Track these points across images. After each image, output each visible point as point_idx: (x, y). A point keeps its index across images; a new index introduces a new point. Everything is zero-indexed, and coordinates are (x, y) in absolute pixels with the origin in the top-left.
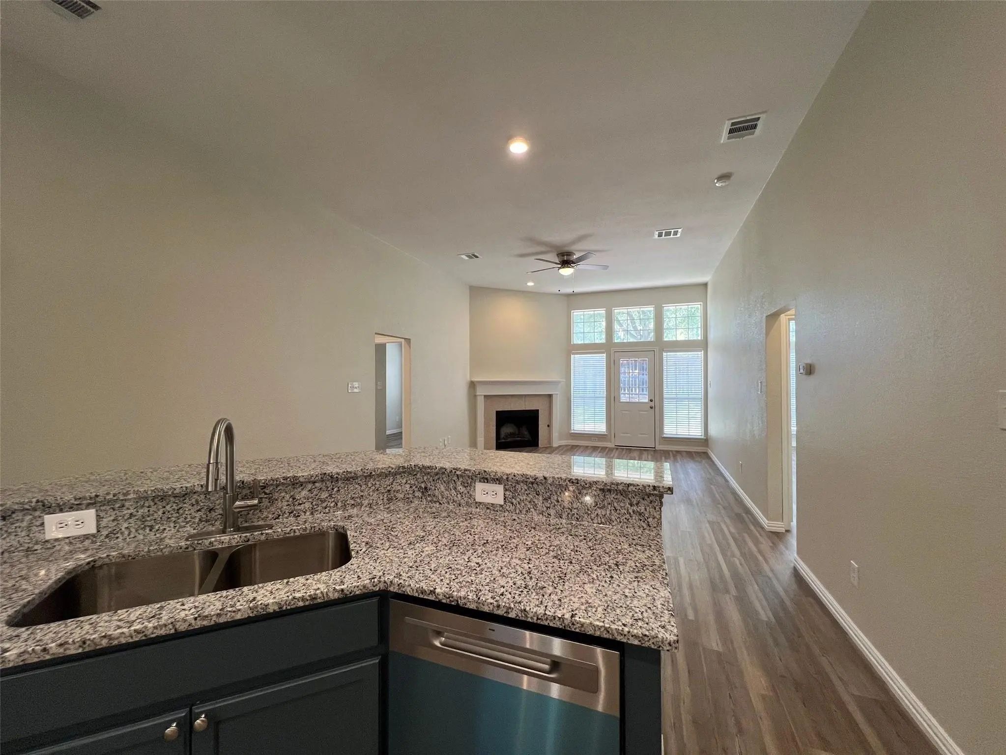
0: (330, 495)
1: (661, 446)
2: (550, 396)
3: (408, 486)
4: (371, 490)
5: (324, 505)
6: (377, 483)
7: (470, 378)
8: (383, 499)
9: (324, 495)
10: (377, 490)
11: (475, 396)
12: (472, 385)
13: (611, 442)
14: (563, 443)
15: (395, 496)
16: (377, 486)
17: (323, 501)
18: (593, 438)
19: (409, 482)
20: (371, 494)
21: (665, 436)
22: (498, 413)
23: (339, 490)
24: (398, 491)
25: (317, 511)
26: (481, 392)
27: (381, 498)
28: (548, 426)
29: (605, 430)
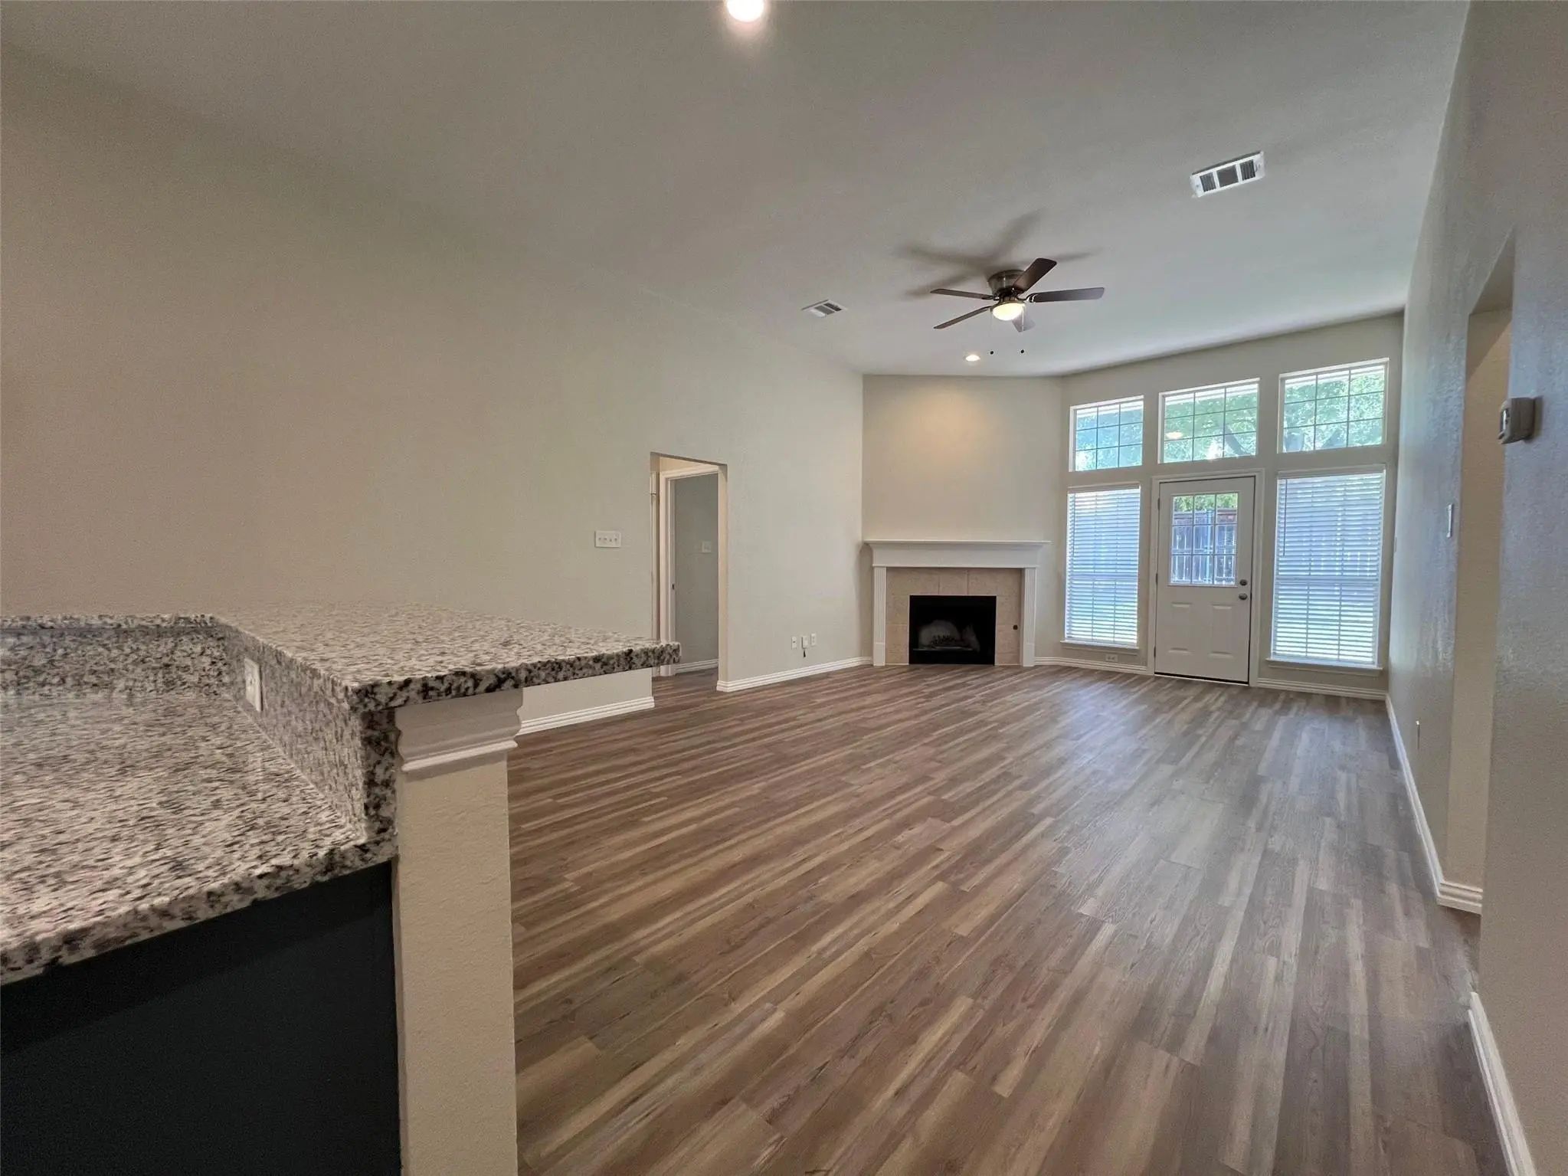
0: (51, 662)
1: (1263, 680)
2: (1020, 572)
3: (206, 661)
4: (130, 660)
5: (41, 679)
6: (143, 647)
7: (863, 537)
8: (155, 681)
9: (39, 661)
10: (143, 661)
11: (872, 568)
12: (866, 550)
13: (1146, 665)
14: (1047, 660)
15: (180, 678)
16: (142, 653)
17: (37, 672)
18: (1107, 655)
19: (208, 652)
20: (131, 667)
21: (1272, 658)
22: (914, 600)
23: (66, 654)
24: (186, 669)
25: (27, 688)
26: (882, 561)
27: (151, 678)
28: (1015, 627)
29: (1135, 642)
